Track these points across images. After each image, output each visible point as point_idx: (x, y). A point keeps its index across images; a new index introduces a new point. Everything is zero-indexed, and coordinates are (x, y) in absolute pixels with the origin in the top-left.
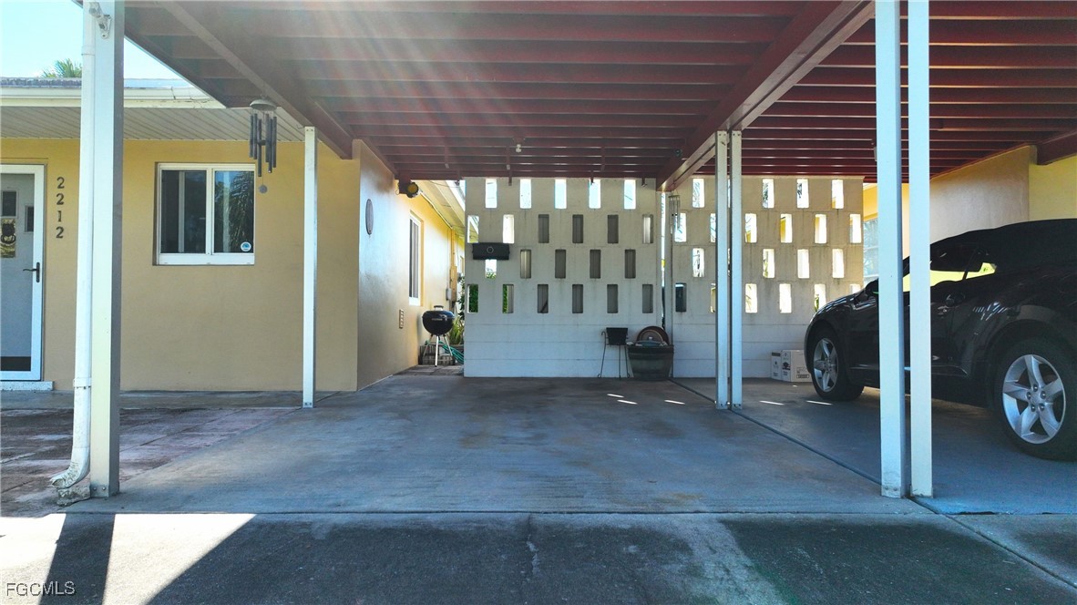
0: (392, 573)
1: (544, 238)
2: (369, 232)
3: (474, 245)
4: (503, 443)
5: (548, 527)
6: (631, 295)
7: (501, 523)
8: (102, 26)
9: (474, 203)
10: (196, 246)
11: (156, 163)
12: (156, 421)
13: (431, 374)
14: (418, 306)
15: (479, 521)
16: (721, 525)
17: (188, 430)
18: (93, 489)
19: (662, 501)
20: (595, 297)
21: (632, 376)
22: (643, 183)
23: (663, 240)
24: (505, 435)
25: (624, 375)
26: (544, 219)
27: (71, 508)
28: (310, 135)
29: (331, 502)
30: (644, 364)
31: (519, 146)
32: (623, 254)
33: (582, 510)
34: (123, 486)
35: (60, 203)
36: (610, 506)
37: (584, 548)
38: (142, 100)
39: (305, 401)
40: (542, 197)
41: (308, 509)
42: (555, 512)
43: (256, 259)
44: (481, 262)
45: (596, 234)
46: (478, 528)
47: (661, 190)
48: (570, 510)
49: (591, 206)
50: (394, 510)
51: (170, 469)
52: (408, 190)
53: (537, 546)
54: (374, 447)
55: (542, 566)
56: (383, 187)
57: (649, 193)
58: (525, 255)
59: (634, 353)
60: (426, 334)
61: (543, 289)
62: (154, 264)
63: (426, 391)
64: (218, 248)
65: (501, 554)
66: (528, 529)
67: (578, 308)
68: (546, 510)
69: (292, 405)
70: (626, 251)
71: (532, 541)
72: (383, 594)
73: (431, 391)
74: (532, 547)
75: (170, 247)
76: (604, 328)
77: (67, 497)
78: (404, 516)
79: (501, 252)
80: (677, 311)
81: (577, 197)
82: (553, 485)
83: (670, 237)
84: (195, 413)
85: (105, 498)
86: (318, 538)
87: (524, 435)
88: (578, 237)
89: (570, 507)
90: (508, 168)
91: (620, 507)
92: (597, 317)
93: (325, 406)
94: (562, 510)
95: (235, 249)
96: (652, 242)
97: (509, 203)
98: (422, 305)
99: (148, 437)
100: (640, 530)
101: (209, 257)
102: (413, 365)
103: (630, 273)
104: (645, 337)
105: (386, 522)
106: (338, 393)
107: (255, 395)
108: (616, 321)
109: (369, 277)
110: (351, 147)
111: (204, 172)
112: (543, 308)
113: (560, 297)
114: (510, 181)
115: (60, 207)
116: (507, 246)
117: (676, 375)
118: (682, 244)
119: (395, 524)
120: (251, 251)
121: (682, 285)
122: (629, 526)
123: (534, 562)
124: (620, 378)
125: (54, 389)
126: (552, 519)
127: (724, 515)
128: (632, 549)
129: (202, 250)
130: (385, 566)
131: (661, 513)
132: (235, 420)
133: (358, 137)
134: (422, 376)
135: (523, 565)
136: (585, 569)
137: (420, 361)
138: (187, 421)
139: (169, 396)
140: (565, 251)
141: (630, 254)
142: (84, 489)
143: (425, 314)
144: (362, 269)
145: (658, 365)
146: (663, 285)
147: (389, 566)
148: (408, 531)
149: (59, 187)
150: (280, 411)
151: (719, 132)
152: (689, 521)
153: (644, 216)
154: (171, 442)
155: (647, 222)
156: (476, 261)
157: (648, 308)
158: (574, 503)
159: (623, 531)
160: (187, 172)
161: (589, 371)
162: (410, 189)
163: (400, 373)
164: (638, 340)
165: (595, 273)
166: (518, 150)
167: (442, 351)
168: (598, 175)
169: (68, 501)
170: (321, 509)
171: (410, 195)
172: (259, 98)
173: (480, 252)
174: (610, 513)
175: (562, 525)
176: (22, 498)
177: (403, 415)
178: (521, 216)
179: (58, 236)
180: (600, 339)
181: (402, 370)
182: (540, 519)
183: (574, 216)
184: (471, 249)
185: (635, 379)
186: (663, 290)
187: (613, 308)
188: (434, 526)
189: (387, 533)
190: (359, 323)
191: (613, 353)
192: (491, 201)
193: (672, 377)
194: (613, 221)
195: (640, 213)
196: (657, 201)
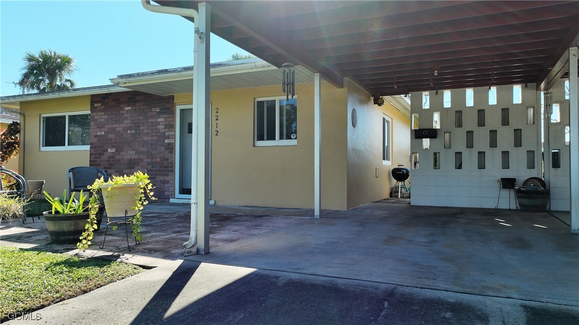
0: (303, 308)
1: (459, 124)
2: (354, 125)
3: (415, 130)
4: (408, 244)
5: (403, 295)
6: (519, 159)
7: (376, 289)
8: (200, 38)
9: (416, 107)
10: (272, 137)
11: (254, 98)
12: (246, 221)
13: (393, 203)
14: (389, 165)
15: (365, 286)
16: (521, 308)
17: (256, 226)
18: (198, 250)
19: (488, 288)
20: (494, 159)
21: (519, 208)
22: (526, 86)
23: (542, 121)
24: (412, 239)
25: (513, 207)
26: (459, 113)
27: (186, 258)
28: (317, 77)
29: (296, 267)
30: (526, 201)
31: (436, 72)
32: (513, 132)
33: (430, 287)
34: (211, 250)
35: (217, 120)
36: (449, 287)
37: (417, 310)
38: (243, 69)
39: (315, 214)
40: (458, 100)
41: (282, 269)
42: (412, 287)
43: (298, 143)
44: (420, 140)
45: (493, 121)
46: (362, 290)
47: (540, 90)
48: (422, 286)
49: (490, 103)
50: (324, 275)
51: (236, 244)
52: (378, 102)
53: (389, 305)
54: (335, 240)
55: (385, 317)
56: (364, 102)
57: (531, 93)
58: (447, 135)
59: (520, 194)
60: (394, 181)
61: (459, 155)
62: (254, 146)
63: (383, 212)
64: (281, 138)
65: (366, 306)
66: (390, 294)
67: (482, 166)
68: (408, 285)
69: (311, 216)
70: (515, 130)
71: (388, 301)
72: (292, 318)
73: (386, 212)
74: (386, 304)
75: (261, 138)
76: (499, 178)
77: (188, 253)
78: (327, 278)
79: (432, 134)
80: (553, 167)
81: (481, 99)
82: (422, 271)
83: (548, 119)
84: (265, 218)
85: (202, 255)
86: (278, 284)
87: (424, 240)
88: (481, 123)
89: (424, 285)
90: (432, 85)
91: (456, 288)
92: (495, 170)
93: (326, 218)
94: (417, 286)
95: (289, 138)
96: (534, 124)
97: (437, 105)
98: (392, 165)
99: (236, 228)
100: (461, 304)
101: (277, 142)
102: (386, 198)
103: (518, 143)
104: (528, 184)
105: (316, 280)
106: (337, 211)
107: (296, 210)
108: (508, 174)
109: (354, 150)
110: (343, 82)
111: (275, 101)
112: (459, 166)
113: (470, 159)
114: (437, 92)
115: (217, 122)
116: (436, 130)
117: (552, 209)
118: (557, 124)
119: (320, 282)
120: (296, 138)
121: (557, 151)
122: (454, 301)
123: (382, 314)
124: (510, 210)
125: (215, 204)
126: (407, 290)
127: (528, 302)
128: (448, 315)
129: (274, 139)
130: (302, 303)
131: (483, 295)
132: (280, 222)
133: (346, 76)
134: (388, 204)
135: (375, 314)
136: (410, 322)
137: (391, 196)
138: (258, 221)
139: (259, 209)
140: (473, 131)
141: (518, 132)
142: (194, 250)
143: (393, 170)
144: (350, 146)
145: (537, 202)
146: (543, 151)
147: (303, 304)
148: (324, 287)
149: (217, 112)
150: (303, 219)
151: (571, 48)
152: (498, 302)
153: (527, 107)
154: (246, 231)
155: (531, 111)
156: (417, 140)
157: (531, 165)
158: (428, 282)
159: (448, 303)
160: (267, 102)
161: (490, 204)
162: (379, 101)
163: (375, 202)
164: (523, 185)
165: (493, 144)
166: (436, 74)
167: (403, 190)
168: (494, 84)
169: (188, 254)
170: (289, 270)
171: (379, 105)
172: (287, 62)
173: (418, 134)
174: (447, 291)
175: (412, 295)
176: (173, 251)
177: (362, 224)
178: (444, 112)
179: (216, 135)
180: (498, 185)
181: (378, 200)
182: (401, 289)
183: (479, 110)
184: (414, 133)
185: (521, 210)
186: (543, 154)
187: (506, 165)
188: (339, 286)
189: (313, 286)
190: (348, 175)
191: (505, 193)
192: (426, 105)
193: (550, 210)
194: (505, 112)
195: (525, 105)
196: (537, 97)
